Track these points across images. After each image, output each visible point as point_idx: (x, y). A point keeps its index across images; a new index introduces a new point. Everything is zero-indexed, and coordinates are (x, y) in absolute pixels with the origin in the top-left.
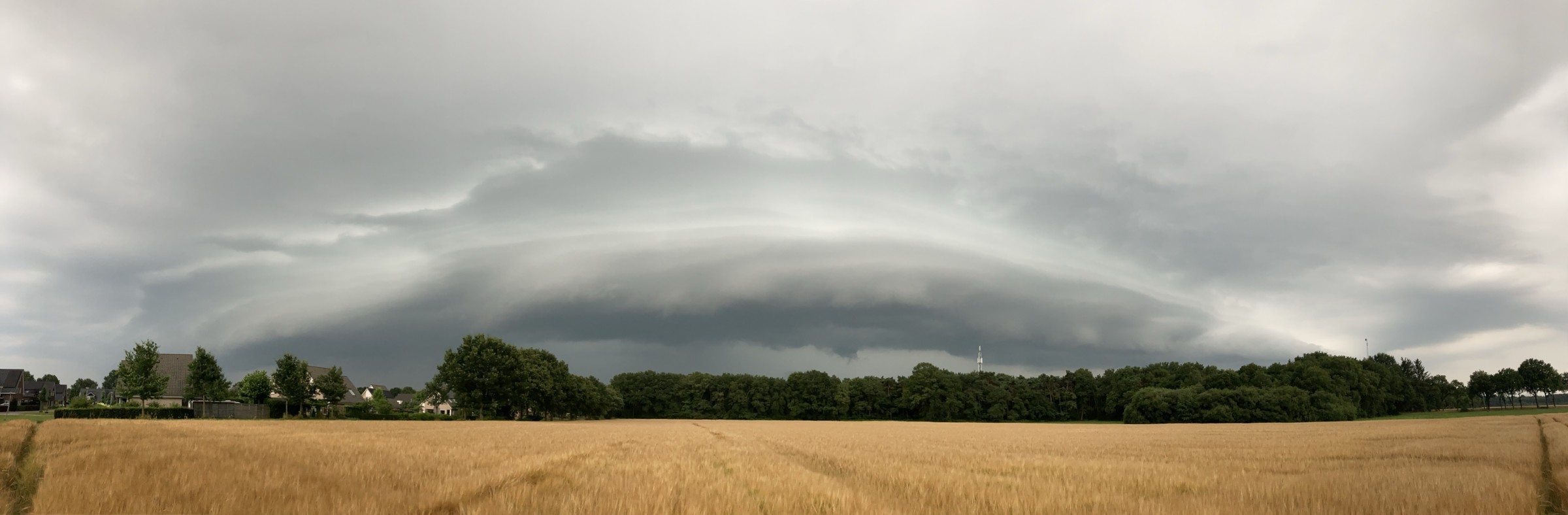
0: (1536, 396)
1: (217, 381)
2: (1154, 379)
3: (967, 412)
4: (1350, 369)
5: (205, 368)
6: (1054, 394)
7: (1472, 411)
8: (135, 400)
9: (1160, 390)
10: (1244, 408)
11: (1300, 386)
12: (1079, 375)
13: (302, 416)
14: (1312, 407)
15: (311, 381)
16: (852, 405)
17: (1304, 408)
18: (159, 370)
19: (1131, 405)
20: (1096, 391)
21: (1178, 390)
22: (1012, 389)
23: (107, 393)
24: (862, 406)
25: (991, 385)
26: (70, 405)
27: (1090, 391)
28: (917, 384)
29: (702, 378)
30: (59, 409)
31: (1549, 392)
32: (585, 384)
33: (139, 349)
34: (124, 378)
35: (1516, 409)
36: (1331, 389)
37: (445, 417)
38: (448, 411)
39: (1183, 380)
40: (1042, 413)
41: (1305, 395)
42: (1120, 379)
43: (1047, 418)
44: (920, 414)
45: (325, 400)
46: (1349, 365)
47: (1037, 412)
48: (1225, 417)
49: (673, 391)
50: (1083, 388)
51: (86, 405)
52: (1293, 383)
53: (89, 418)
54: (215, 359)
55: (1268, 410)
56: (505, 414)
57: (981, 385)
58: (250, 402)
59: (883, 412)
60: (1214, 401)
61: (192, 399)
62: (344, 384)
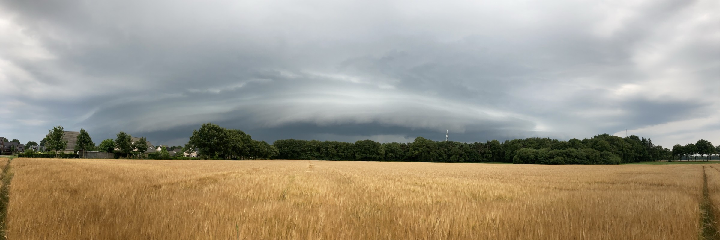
0: (703, 156)
1: (89, 143)
2: (529, 145)
3: (440, 158)
4: (619, 142)
5: (85, 138)
6: (481, 151)
7: (673, 162)
8: (54, 151)
9: (531, 150)
10: (570, 158)
11: (596, 149)
12: (493, 143)
13: (128, 158)
14: (601, 158)
15: (133, 142)
16: (386, 155)
17: (597, 158)
18: (64, 138)
19: (516, 156)
20: (501, 149)
21: (539, 150)
22: (461, 149)
23: (42, 148)
24: (391, 155)
25: (452, 147)
26: (25, 152)
27: (498, 150)
28: (417, 146)
29: (316, 142)
30: (20, 154)
31: (709, 154)
32: (260, 145)
33: (55, 129)
34: (49, 142)
35: (694, 161)
36: (610, 150)
37: (194, 158)
38: (196, 156)
39: (542, 145)
40: (475, 159)
41: (598, 153)
42: (512, 145)
43: (478, 161)
44: (418, 159)
45: (138, 151)
46: (618, 140)
47: (473, 158)
48: (561, 162)
49: (302, 148)
50: (495, 148)
51: (32, 153)
52: (592, 148)
53: (33, 157)
54: (89, 134)
55: (580, 159)
56: (223, 157)
57: (447, 146)
58: (105, 152)
59: (400, 158)
60: (555, 155)
61: (78, 151)
62: (147, 145)
